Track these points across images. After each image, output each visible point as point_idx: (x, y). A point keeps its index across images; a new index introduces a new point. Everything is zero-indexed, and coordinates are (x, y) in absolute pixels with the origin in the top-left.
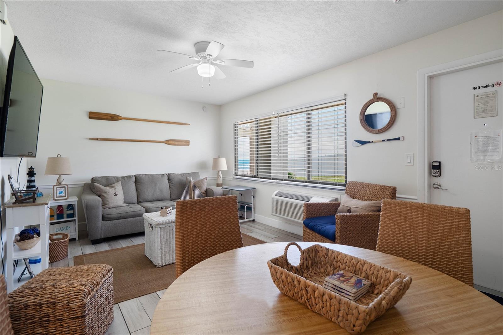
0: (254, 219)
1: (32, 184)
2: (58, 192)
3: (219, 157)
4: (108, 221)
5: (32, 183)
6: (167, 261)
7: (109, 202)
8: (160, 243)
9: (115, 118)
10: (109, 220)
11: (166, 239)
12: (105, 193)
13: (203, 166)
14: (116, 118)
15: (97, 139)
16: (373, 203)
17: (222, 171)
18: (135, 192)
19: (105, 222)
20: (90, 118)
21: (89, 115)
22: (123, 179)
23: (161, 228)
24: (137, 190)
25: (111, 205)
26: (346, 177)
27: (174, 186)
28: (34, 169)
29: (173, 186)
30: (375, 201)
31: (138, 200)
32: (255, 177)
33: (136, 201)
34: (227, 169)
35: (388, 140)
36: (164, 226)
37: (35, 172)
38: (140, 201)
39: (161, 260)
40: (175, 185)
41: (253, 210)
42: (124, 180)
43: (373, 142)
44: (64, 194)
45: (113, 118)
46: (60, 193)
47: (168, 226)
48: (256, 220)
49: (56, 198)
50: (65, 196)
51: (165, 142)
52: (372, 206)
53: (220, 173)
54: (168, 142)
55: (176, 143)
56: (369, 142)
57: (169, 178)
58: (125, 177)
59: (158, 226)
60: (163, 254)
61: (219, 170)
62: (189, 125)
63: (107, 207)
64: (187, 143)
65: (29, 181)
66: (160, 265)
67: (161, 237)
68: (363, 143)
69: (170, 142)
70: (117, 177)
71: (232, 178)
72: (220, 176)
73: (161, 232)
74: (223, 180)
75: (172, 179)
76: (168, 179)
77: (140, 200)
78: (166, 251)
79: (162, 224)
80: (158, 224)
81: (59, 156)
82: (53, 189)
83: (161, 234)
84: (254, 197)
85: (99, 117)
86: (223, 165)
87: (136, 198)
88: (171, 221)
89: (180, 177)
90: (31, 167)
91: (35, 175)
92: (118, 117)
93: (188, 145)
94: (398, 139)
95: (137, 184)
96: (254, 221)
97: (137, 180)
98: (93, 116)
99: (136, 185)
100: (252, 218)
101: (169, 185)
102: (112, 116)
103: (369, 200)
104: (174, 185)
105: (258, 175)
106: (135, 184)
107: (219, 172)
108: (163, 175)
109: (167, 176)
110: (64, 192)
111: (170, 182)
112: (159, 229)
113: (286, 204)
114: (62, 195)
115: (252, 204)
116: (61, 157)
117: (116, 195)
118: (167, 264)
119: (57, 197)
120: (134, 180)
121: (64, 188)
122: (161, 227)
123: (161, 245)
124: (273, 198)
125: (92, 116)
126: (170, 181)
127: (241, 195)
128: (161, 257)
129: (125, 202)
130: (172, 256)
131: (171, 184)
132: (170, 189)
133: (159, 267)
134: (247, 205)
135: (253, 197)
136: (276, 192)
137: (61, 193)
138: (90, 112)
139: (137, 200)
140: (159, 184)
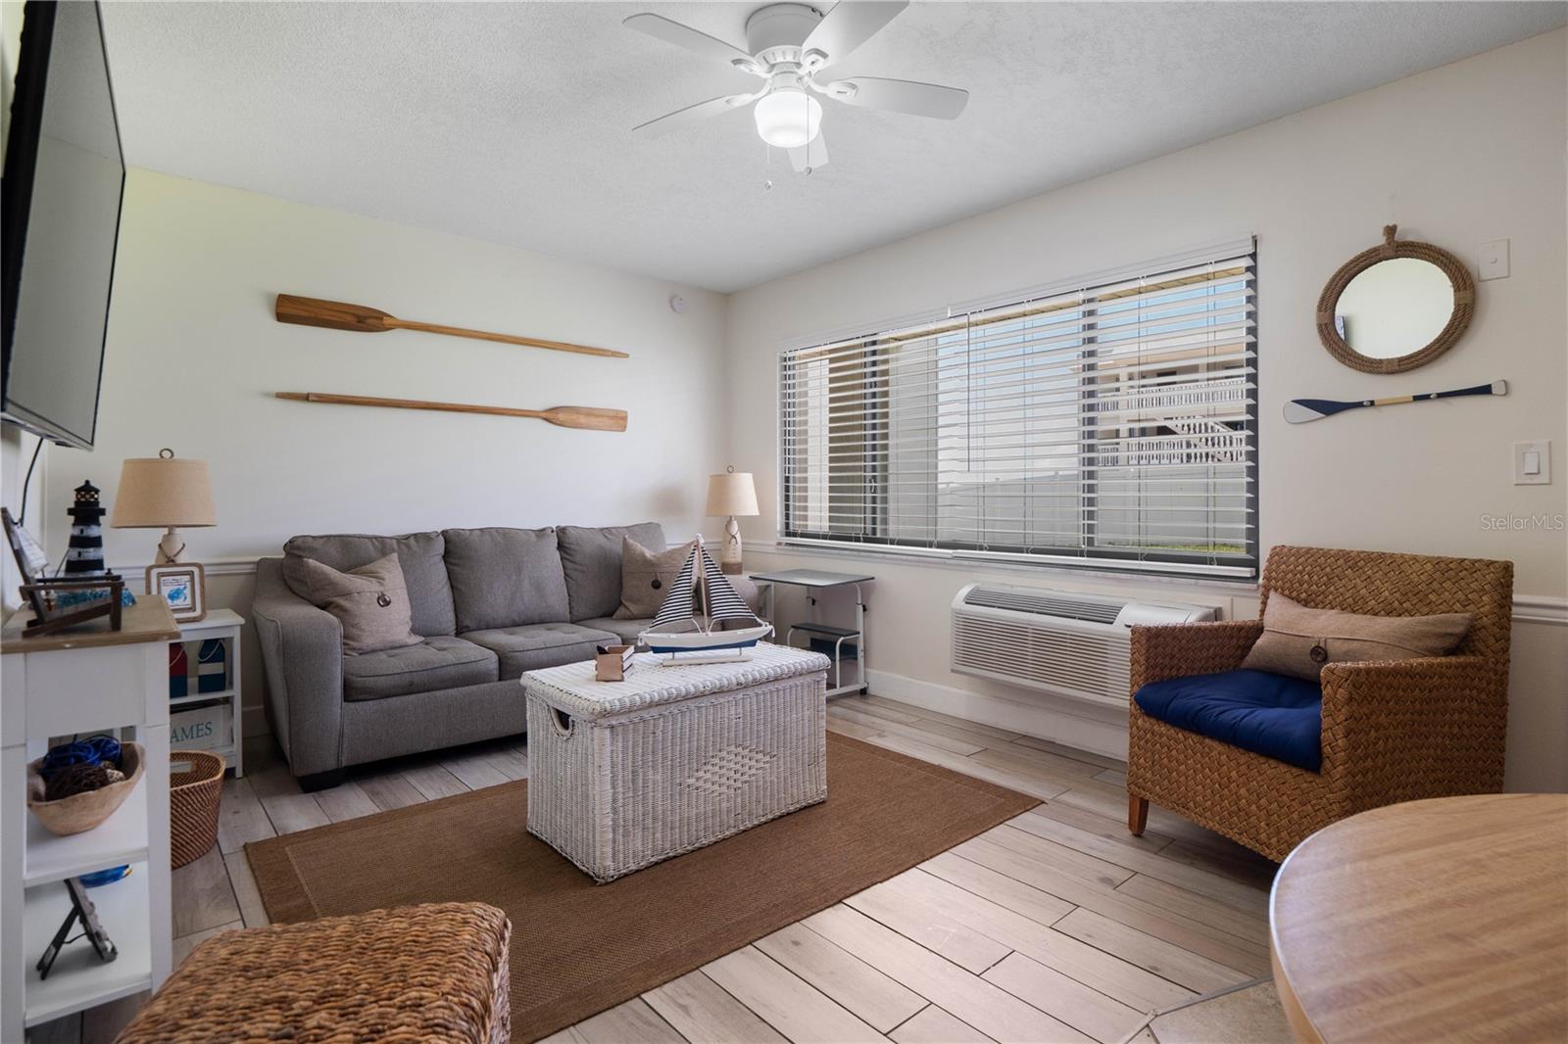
0: (866, 685)
1: (91, 554)
2: (166, 591)
3: (731, 469)
4: (365, 703)
5: (91, 550)
6: (634, 858)
7: (361, 630)
8: (609, 787)
9: (371, 321)
10: (367, 696)
11: (630, 769)
12: (347, 594)
13: (670, 501)
14: (376, 322)
15: (306, 398)
16: (1427, 623)
17: (737, 518)
18: (445, 593)
19: (352, 705)
20: (281, 317)
21: (277, 306)
22: (403, 547)
23: (612, 727)
24: (452, 587)
25: (370, 643)
26: (1253, 534)
27: (583, 572)
28: (97, 491)
29: (576, 570)
30: (1418, 618)
31: (457, 624)
32: (866, 540)
33: (451, 626)
34: (758, 514)
35: (1440, 396)
36: (624, 720)
37: (101, 506)
38: (467, 627)
39: (614, 855)
40: (585, 569)
41: (860, 654)
42: (410, 546)
43: (1372, 403)
44: (189, 601)
45: (364, 320)
46: (172, 597)
47: (636, 720)
48: (872, 691)
50: (193, 609)
51: (544, 415)
52: (1426, 635)
53: (735, 528)
54: (552, 416)
55: (583, 420)
56: (1359, 405)
57: (564, 541)
58: (407, 537)
59: (604, 722)
60: (621, 831)
61: (731, 517)
62: (626, 355)
63: (354, 649)
64: (617, 420)
65: (77, 542)
66: (612, 872)
67: (612, 762)
68: (1329, 408)
69: (561, 416)
70: (381, 537)
71: (774, 543)
72: (734, 537)
73: (612, 744)
74: (743, 551)
75: (573, 547)
76: (561, 546)
77: (467, 622)
78: (631, 817)
79: (619, 713)
80: (606, 714)
81: (167, 455)
82: (144, 582)
83: (612, 751)
84: (865, 610)
85: (313, 315)
86: (747, 497)
87: (451, 616)
88: (648, 700)
89: (600, 540)
90: (87, 482)
91: (101, 518)
92: (382, 319)
93: (623, 428)
94: (1486, 390)
95: (451, 564)
96: (863, 692)
97: (455, 549)
98: (292, 310)
99: (451, 567)
100: (857, 682)
101: (564, 567)
102: (360, 313)
103: (1388, 614)
104: (580, 567)
105: (874, 531)
106: (445, 562)
107: (729, 522)
108: (541, 533)
109: (555, 533)
110: (188, 592)
111: (568, 557)
112: (608, 731)
113: (1017, 632)
114: (180, 603)
115: (858, 633)
116: (175, 457)
117: (387, 603)
118: (633, 867)
120: (442, 551)
121: (187, 578)
122: (614, 723)
123: (614, 794)
124: (957, 613)
125: (287, 310)
126: (567, 554)
127: (814, 602)
128: (614, 841)
129: (414, 631)
130: (651, 837)
131: (568, 564)
132: (566, 580)
133: (607, 883)
134: (842, 638)
135: (861, 607)
136: (965, 591)
137: (178, 598)
138: (281, 296)
139: (454, 623)
140: (530, 566)
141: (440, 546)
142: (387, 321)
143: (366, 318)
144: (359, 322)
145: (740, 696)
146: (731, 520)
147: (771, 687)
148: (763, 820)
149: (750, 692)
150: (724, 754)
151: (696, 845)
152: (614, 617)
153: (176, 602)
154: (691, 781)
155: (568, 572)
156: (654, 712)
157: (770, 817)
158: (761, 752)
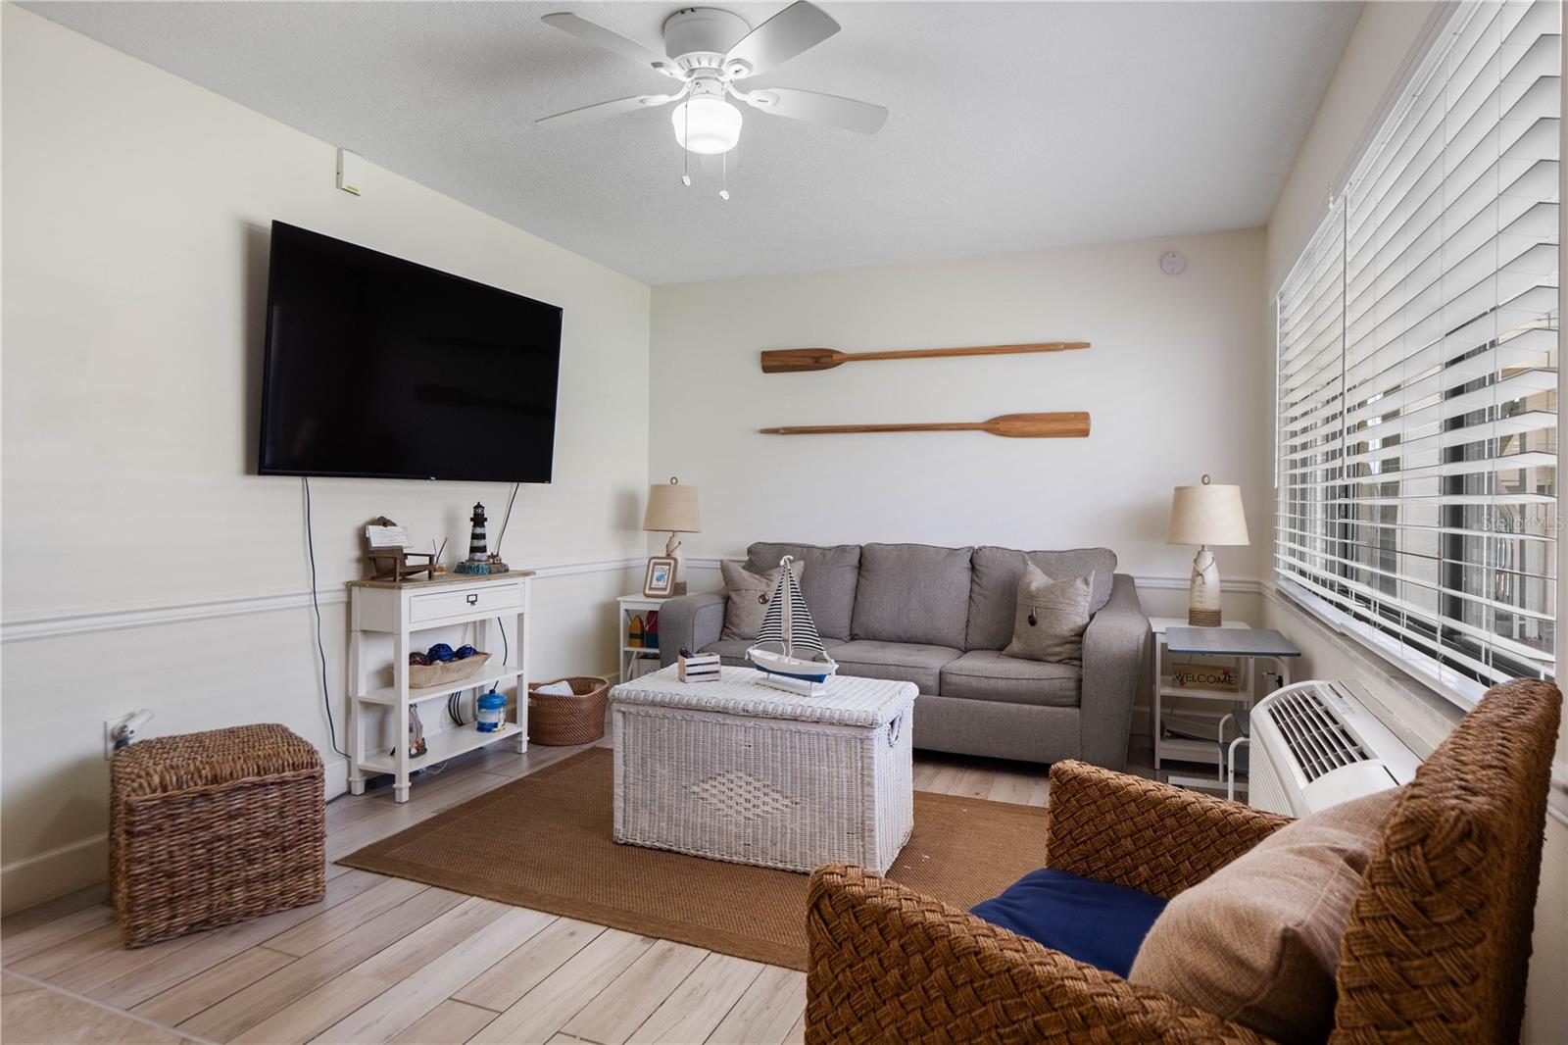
1: (481, 543)
2: (656, 575)
3: (1206, 480)
5: (481, 541)
6: (640, 834)
8: (621, 762)
9: (823, 360)
12: (737, 590)
13: (1156, 522)
14: (828, 359)
15: (775, 431)
18: (845, 601)
20: (766, 369)
21: (762, 361)
22: (818, 556)
24: (856, 598)
25: (747, 631)
27: (985, 597)
28: (483, 508)
29: (980, 594)
31: (850, 630)
33: (846, 633)
37: (486, 516)
38: (857, 635)
39: (625, 822)
40: (988, 594)
44: (665, 583)
45: (820, 360)
46: (657, 580)
49: (647, 592)
50: (665, 589)
51: (986, 426)
53: (1206, 560)
54: (1001, 426)
55: (1030, 427)
57: (975, 561)
58: (830, 549)
59: (619, 706)
60: (631, 805)
61: (1201, 547)
62: (1087, 345)
64: (1074, 425)
65: (475, 537)
66: (621, 836)
75: (981, 569)
76: (972, 569)
77: (856, 631)
78: (640, 797)
79: (628, 702)
81: (674, 481)
82: (646, 569)
83: (625, 734)
85: (784, 364)
86: (1221, 522)
91: (486, 523)
92: (831, 356)
93: (1085, 433)
95: (863, 576)
97: (864, 560)
98: (776, 362)
99: (860, 578)
101: (971, 591)
102: (815, 354)
104: (984, 592)
106: (857, 571)
107: (1197, 554)
108: (952, 552)
109: (968, 555)
110: (666, 577)
111: (976, 579)
112: (624, 715)
114: (662, 584)
116: (677, 484)
117: (766, 601)
118: (638, 842)
119: (651, 589)
120: (855, 562)
121: (668, 567)
123: (625, 771)
125: (769, 363)
126: (978, 577)
128: (625, 811)
130: (657, 824)
131: (975, 587)
132: (969, 604)
133: (617, 843)
137: (660, 580)
138: (764, 353)
139: (848, 629)
140: (923, 584)
141: (854, 559)
142: (836, 357)
143: (820, 358)
144: (816, 362)
145: (752, 724)
146: (1203, 550)
147: (792, 726)
148: (780, 865)
149: (764, 724)
150: (732, 777)
151: (700, 853)
152: (1003, 652)
153: (660, 583)
154: (696, 789)
155: (974, 595)
156: (660, 711)
157: (790, 867)
158: (777, 792)
